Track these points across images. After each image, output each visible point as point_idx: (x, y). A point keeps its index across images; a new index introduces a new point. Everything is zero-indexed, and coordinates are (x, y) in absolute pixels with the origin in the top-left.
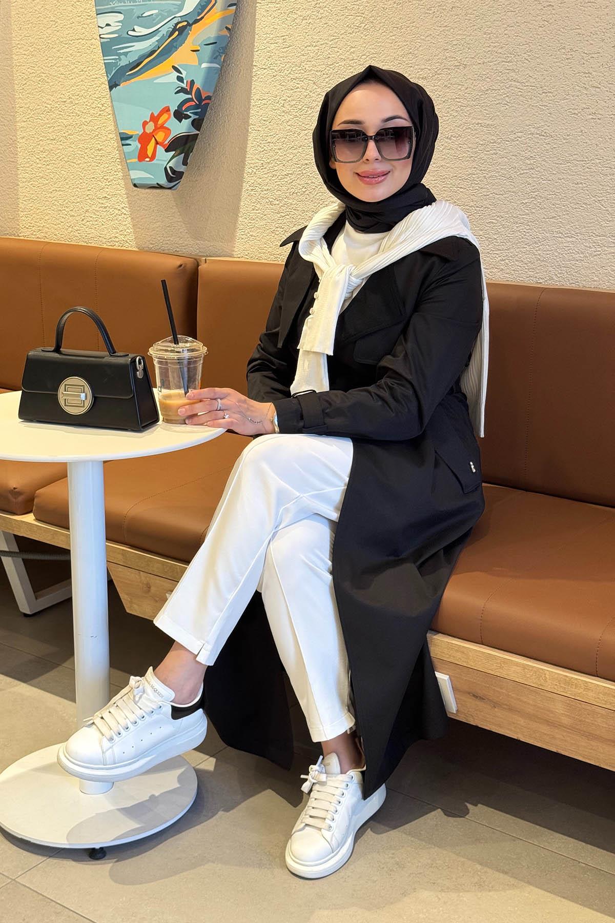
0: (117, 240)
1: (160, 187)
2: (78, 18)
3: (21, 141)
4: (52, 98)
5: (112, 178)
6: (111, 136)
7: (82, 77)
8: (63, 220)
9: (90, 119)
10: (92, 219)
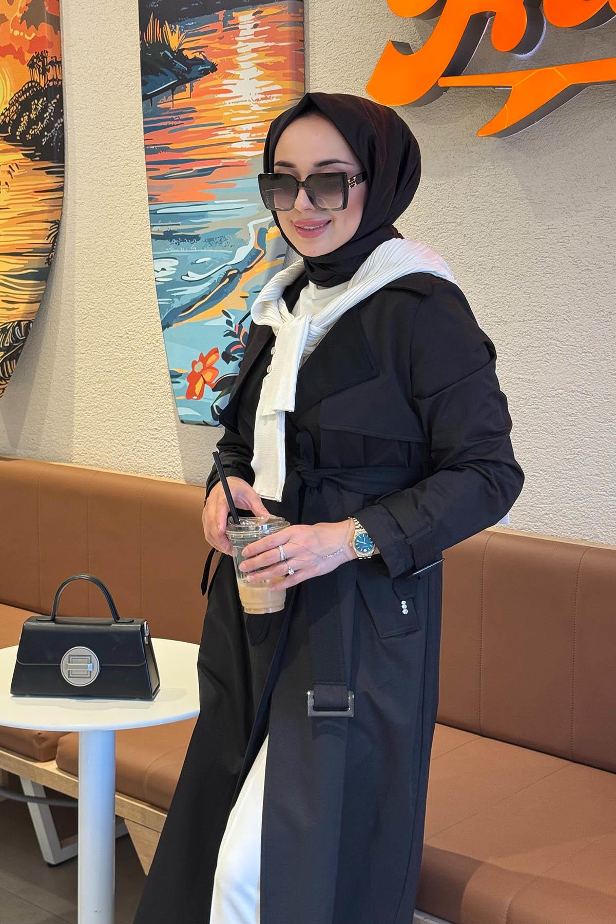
0: (166, 471)
1: (206, 424)
2: (137, 260)
3: (79, 371)
4: (110, 333)
5: (163, 410)
6: (163, 371)
7: (138, 315)
8: (114, 449)
9: (144, 354)
10: (142, 449)
